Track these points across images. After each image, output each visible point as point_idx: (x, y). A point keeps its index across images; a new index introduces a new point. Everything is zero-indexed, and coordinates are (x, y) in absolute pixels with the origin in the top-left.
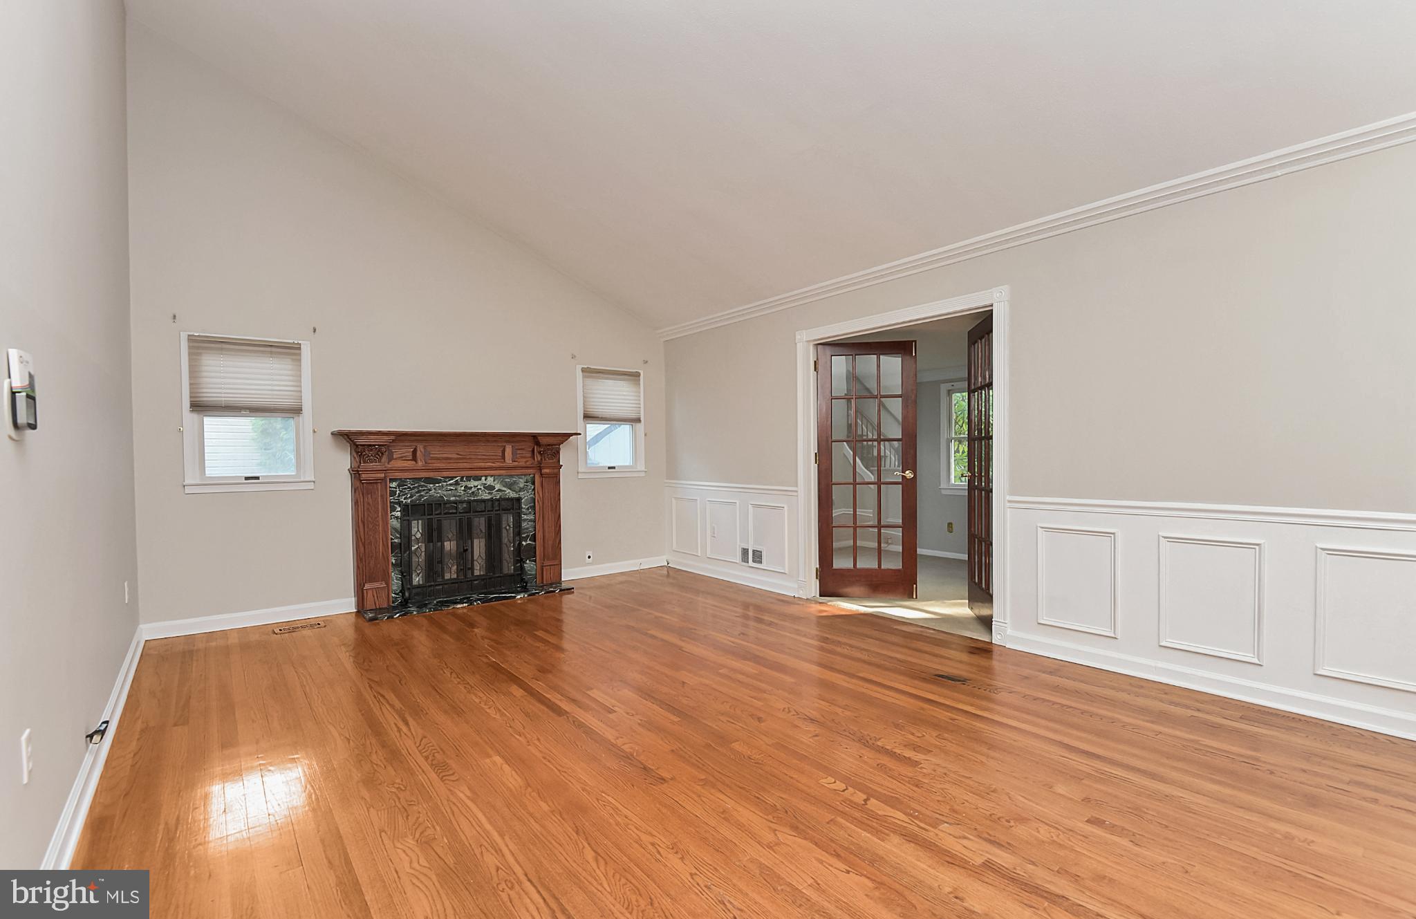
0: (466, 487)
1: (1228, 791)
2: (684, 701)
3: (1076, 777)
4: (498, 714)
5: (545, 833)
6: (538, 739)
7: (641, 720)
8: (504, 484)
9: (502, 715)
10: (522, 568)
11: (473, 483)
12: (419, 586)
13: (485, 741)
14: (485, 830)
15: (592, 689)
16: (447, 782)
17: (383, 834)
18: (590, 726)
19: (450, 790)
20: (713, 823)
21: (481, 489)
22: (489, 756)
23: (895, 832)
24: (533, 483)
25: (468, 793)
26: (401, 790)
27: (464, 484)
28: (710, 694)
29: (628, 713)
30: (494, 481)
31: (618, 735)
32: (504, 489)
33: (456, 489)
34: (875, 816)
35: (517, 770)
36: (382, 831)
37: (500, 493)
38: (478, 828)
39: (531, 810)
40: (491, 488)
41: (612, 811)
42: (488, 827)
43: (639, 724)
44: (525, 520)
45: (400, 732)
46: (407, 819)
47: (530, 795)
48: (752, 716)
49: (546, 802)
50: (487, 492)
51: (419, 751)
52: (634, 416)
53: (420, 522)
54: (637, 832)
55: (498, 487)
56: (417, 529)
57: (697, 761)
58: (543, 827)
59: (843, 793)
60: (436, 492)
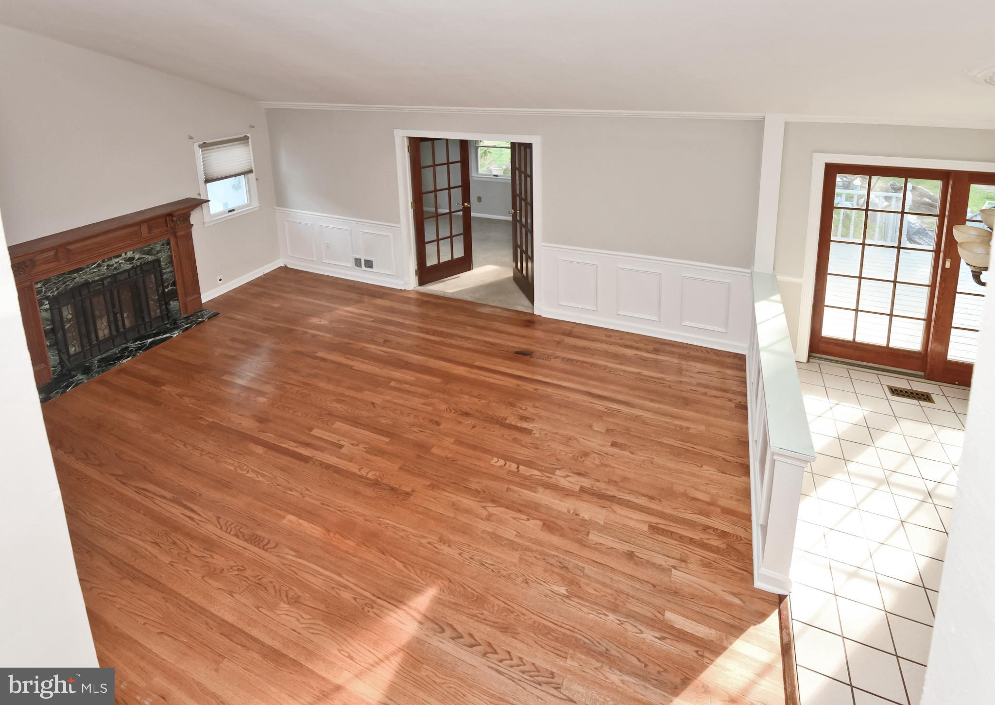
0: (108, 266)
1: (657, 405)
2: (383, 421)
3: (600, 416)
4: (259, 476)
5: (364, 562)
6: (307, 490)
7: (365, 448)
8: (143, 252)
9: (264, 476)
10: (167, 310)
11: (114, 261)
12: (76, 354)
13: (270, 505)
14: (326, 576)
15: (313, 429)
16: (270, 550)
17: (261, 609)
18: (336, 465)
19: (278, 556)
20: (452, 515)
21: (122, 263)
22: (284, 517)
23: (537, 484)
24: (168, 244)
25: (293, 553)
26: (241, 570)
27: (106, 264)
28: (396, 410)
29: (353, 445)
30: (133, 253)
31: (359, 467)
32: (143, 256)
33: (99, 270)
34: (526, 478)
35: (312, 521)
36: (258, 608)
37: (140, 261)
38: (321, 577)
39: (345, 549)
40: (131, 259)
41: (393, 530)
42: (327, 573)
43: (366, 452)
44: (165, 273)
45: (195, 521)
46: (267, 590)
47: (335, 538)
48: (431, 421)
49: (349, 539)
50: (128, 263)
51: (226, 532)
52: (245, 168)
53: (69, 306)
54: (416, 538)
55: (137, 256)
56: (67, 313)
57: (419, 471)
58: (361, 558)
59: (505, 467)
60: (80, 278)
